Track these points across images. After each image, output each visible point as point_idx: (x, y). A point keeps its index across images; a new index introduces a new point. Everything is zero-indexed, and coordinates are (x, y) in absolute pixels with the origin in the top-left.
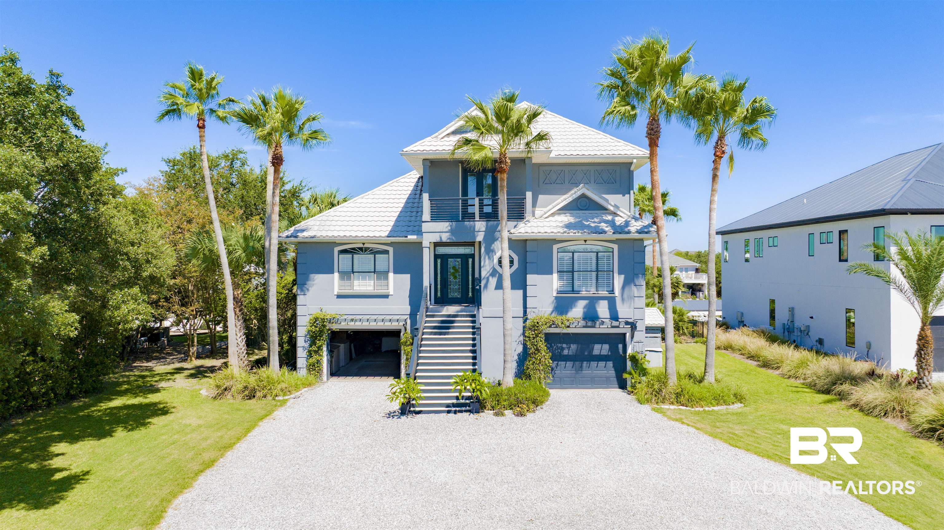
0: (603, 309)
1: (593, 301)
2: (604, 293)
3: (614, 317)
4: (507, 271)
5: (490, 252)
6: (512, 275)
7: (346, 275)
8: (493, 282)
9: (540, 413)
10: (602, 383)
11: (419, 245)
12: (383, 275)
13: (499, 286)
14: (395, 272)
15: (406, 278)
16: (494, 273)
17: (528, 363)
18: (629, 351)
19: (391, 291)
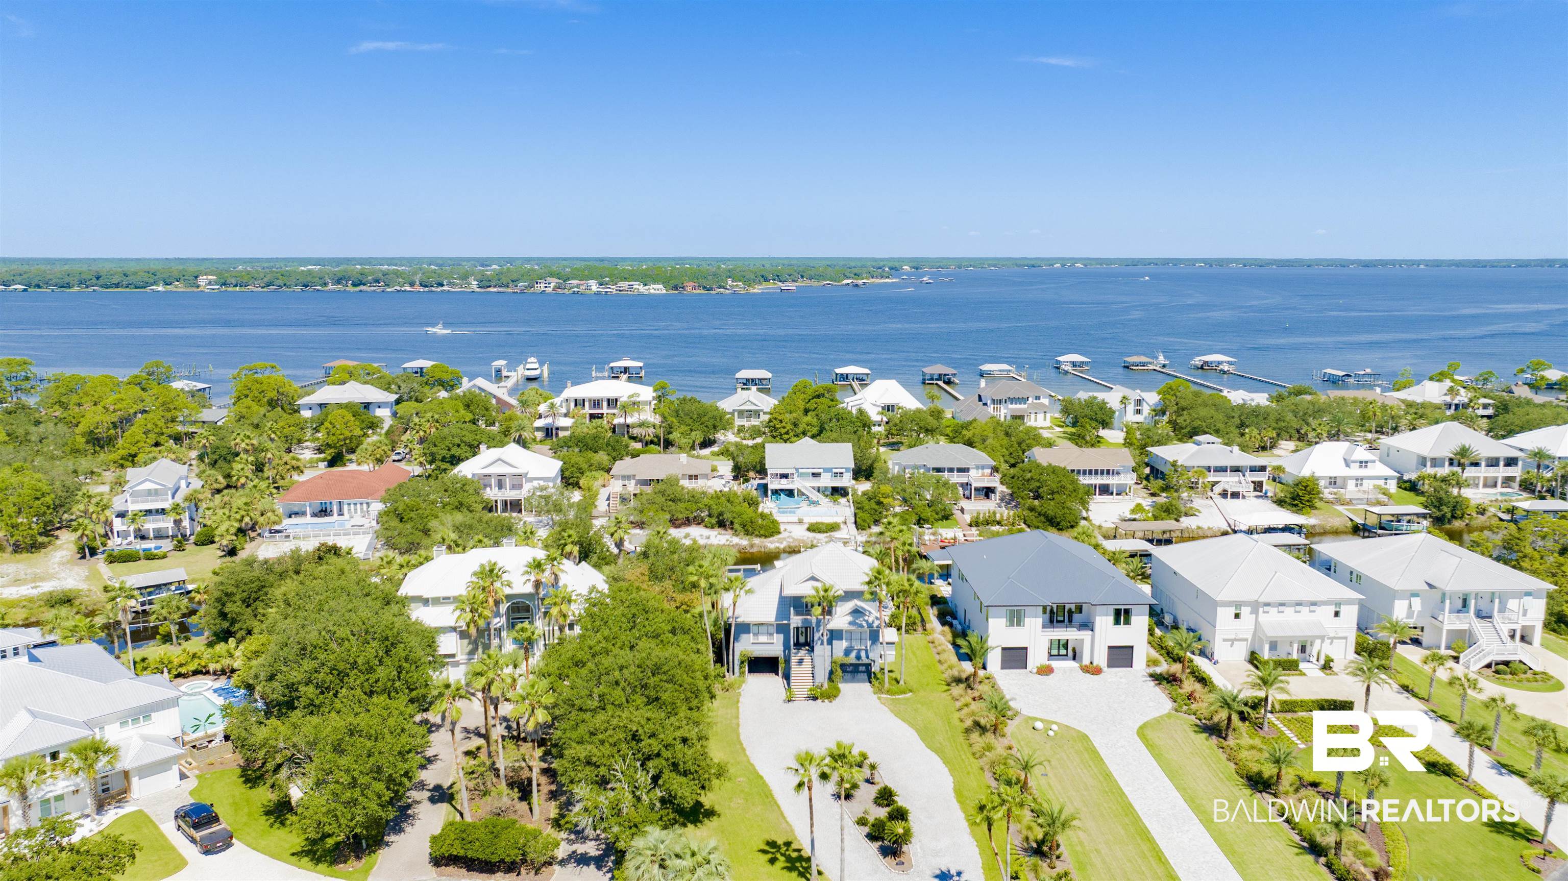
0: (863, 654)
1: (859, 651)
2: (863, 647)
3: (867, 657)
4: (825, 638)
5: (818, 631)
6: (827, 640)
7: (756, 634)
8: (819, 642)
9: (837, 699)
10: (863, 681)
11: (789, 625)
12: (772, 634)
13: (822, 644)
14: (777, 633)
15: (781, 636)
16: (819, 639)
17: (833, 676)
18: (873, 670)
19: (775, 641)
